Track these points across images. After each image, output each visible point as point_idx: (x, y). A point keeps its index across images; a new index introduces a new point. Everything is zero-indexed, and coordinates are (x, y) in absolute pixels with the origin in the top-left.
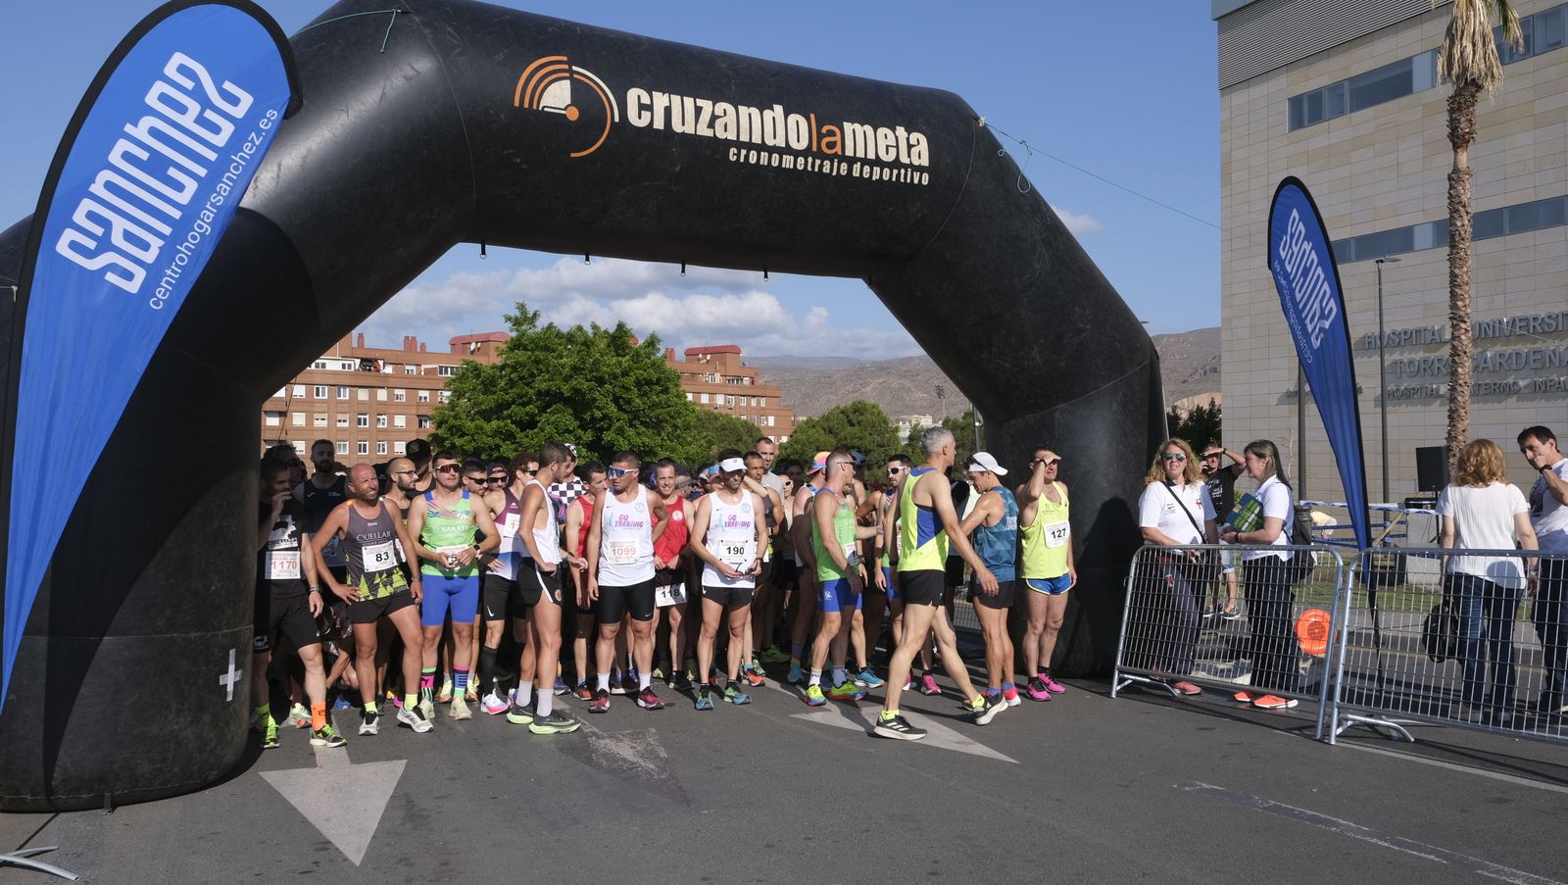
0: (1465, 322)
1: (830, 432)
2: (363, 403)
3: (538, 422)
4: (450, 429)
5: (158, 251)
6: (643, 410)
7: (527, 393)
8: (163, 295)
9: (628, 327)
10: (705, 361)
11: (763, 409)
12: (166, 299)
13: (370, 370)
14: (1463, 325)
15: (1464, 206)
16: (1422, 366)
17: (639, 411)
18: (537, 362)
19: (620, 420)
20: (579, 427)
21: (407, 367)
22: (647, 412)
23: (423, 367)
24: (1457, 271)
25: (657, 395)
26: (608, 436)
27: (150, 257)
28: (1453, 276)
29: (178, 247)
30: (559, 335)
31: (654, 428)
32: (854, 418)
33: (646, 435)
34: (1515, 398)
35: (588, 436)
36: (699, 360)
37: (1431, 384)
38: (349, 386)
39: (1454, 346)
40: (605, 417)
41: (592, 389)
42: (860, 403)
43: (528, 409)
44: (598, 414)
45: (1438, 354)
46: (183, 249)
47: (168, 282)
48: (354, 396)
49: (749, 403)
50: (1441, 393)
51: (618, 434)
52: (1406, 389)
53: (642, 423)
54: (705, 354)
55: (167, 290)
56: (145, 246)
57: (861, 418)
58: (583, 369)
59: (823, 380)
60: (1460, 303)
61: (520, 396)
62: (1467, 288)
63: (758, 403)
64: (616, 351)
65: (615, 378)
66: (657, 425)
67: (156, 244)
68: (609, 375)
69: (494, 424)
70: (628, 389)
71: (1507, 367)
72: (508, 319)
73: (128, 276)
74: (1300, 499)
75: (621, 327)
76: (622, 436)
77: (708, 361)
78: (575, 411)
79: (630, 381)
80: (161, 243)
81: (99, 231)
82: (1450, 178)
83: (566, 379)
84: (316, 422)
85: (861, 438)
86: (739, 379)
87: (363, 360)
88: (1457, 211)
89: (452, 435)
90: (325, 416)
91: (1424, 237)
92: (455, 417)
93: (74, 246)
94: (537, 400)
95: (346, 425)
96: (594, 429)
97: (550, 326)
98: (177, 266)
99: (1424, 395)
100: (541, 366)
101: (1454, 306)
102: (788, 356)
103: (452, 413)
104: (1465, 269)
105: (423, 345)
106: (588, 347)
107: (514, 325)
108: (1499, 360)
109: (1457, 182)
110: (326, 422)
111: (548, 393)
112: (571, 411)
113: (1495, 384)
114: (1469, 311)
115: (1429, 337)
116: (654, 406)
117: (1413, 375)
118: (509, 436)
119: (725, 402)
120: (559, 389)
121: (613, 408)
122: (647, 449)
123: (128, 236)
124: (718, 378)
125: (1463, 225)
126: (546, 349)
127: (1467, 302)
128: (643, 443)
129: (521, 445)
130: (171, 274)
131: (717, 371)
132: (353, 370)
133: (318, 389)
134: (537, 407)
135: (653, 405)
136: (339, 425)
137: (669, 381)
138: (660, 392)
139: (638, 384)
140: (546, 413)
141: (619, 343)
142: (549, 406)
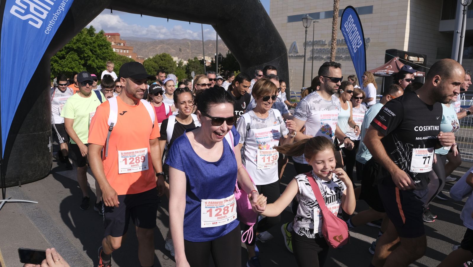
0: (335, 40)
1: (156, 62)
3: (66, 57)
5: (46, 15)
6: (100, 54)
8: (49, 30)
9: (94, 27)
10: (108, 38)
11: (128, 53)
12: (50, 30)
14: (335, 41)
15: (337, 9)
16: (320, 50)
17: (99, 54)
19: (92, 57)
20: (80, 59)
22: (102, 55)
24: (334, 26)
25: (104, 50)
26: (89, 62)
27: (44, 17)
28: (333, 28)
29: (53, 14)
31: (103, 60)
32: (163, 58)
33: (101, 62)
34: (342, 60)
35: (83, 62)
37: (322, 55)
39: (332, 47)
40: (88, 56)
41: (84, 47)
42: (164, 53)
43: (62, 52)
44: (86, 55)
45: (323, 47)
46: (55, 15)
47: (50, 25)
50: (324, 58)
51: (93, 62)
52: (315, 56)
53: (100, 58)
54: (108, 36)
55: (50, 28)
56: (42, 13)
57: (165, 58)
58: (80, 40)
59: (143, 45)
60: (334, 35)
62: (336, 31)
63: (126, 52)
64: (90, 35)
65: (91, 43)
66: (104, 59)
67: (46, 13)
68: (89, 43)
70: (95, 48)
71: (340, 52)
73: (37, 23)
74: (303, 87)
76: (94, 62)
78: (78, 53)
79: (96, 45)
80: (48, 13)
81: (25, 7)
82: (334, 1)
83: (75, 44)
85: (165, 64)
86: (120, 44)
88: (335, 10)
91: (322, 15)
93: (17, 11)
94: (65, 50)
96: (84, 59)
98: (53, 20)
99: (319, 58)
101: (333, 36)
102: (132, 37)
104: (336, 26)
106: (82, 33)
108: (338, 50)
109: (336, 2)
111: (68, 48)
112: (77, 54)
113: (337, 56)
114: (336, 37)
115: (322, 43)
116: (104, 53)
117: (317, 53)
118: (56, 61)
119: (116, 50)
120: (72, 46)
121: (90, 53)
122: (102, 66)
123: (36, 9)
124: (113, 43)
125: (337, 14)
127: (336, 35)
129: (60, 64)
130: (51, 23)
131: (113, 41)
134: (65, 52)
137: (108, 45)
138: (106, 49)
139: (99, 46)
140: (68, 54)
141: (91, 32)
142: (69, 52)
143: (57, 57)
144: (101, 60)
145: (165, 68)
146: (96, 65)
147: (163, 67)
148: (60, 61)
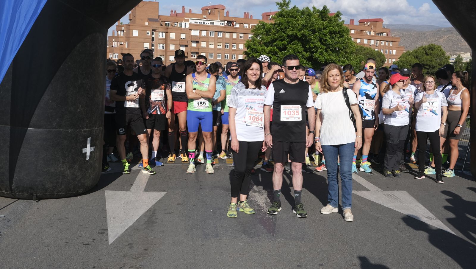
1: (417, 58)
2: (227, 39)
3: (287, 48)
4: (252, 49)
6: (332, 45)
7: (283, 35)
10: (367, 25)
11: (391, 47)
13: (230, 26)
17: (330, 45)
18: (288, 22)
19: (321, 49)
20: (304, 51)
21: (245, 25)
22: (333, 45)
23: (251, 25)
26: (316, 55)
30: (298, 11)
31: (336, 52)
32: (429, 52)
33: (332, 56)
35: (307, 55)
36: (364, 25)
38: (222, 32)
40: (315, 47)
41: (310, 34)
42: (432, 45)
43: (283, 42)
44: (312, 45)
48: (224, 36)
49: (385, 44)
51: (320, 55)
53: (331, 50)
54: (367, 22)
57: (432, 52)
58: (307, 26)
59: (421, 35)
61: (280, 37)
63: (389, 44)
64: (322, 18)
65: (321, 30)
68: (318, 29)
69: (269, 48)
70: (326, 35)
72: (278, 4)
75: (325, 7)
76: (322, 55)
77: (368, 25)
79: (326, 32)
83: (299, 30)
84: (210, 46)
85: (431, 61)
86: (382, 33)
87: (228, 22)
89: (253, 52)
90: (213, 43)
92: (254, 45)
94: (287, 39)
95: (221, 47)
96: (310, 52)
97: (295, 7)
100: (290, 24)
103: (253, 43)
105: (251, 16)
107: (280, 7)
110: (213, 46)
111: (292, 36)
112: (301, 44)
119: (375, 42)
120: (296, 34)
121: (319, 43)
124: (372, 33)
126: (292, 17)
128: (331, 59)
131: (372, 30)
132: (224, 25)
133: (211, 33)
134: (287, 42)
135: (336, 42)
136: (218, 47)
137: (344, 32)
138: (339, 37)
139: (330, 33)
140: (290, 44)
141: (323, 15)
142: (292, 41)
143: (277, 48)
144: (332, 53)
145: (430, 67)
146: (325, 59)
147: (427, 65)
148: (279, 53)
